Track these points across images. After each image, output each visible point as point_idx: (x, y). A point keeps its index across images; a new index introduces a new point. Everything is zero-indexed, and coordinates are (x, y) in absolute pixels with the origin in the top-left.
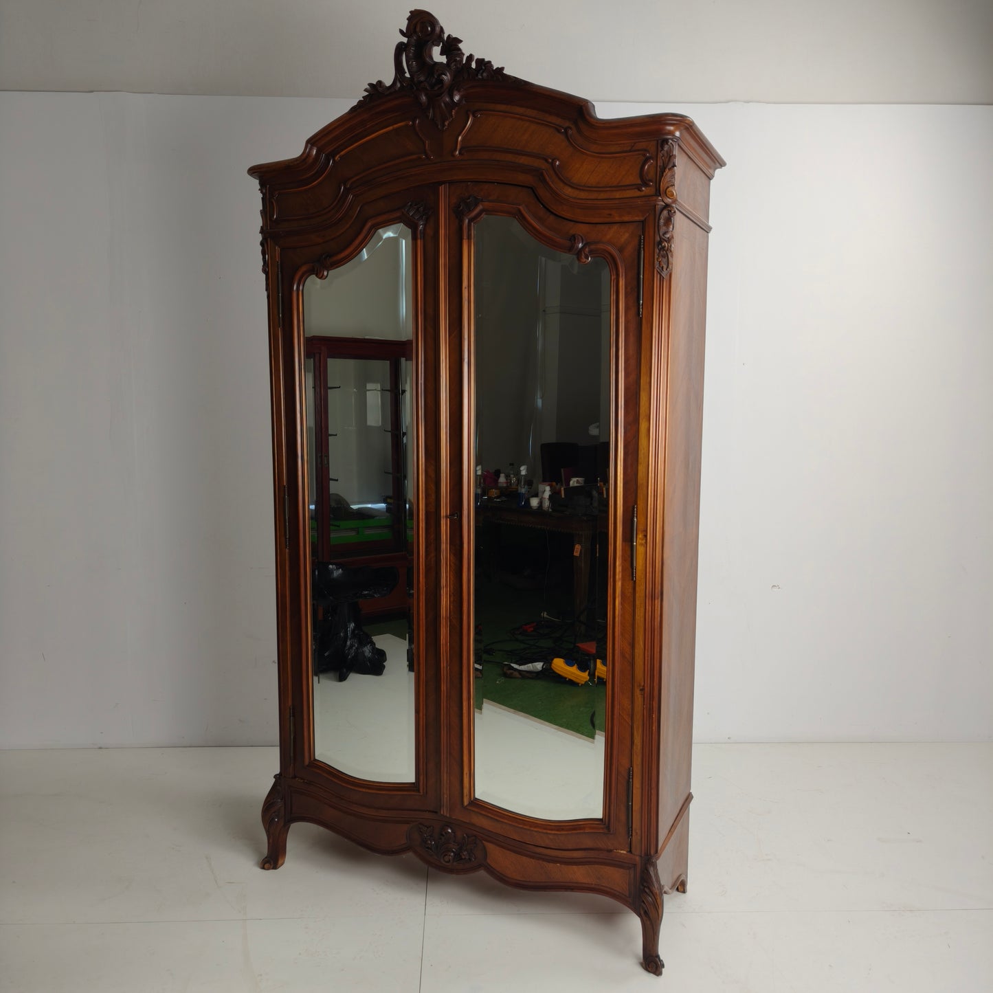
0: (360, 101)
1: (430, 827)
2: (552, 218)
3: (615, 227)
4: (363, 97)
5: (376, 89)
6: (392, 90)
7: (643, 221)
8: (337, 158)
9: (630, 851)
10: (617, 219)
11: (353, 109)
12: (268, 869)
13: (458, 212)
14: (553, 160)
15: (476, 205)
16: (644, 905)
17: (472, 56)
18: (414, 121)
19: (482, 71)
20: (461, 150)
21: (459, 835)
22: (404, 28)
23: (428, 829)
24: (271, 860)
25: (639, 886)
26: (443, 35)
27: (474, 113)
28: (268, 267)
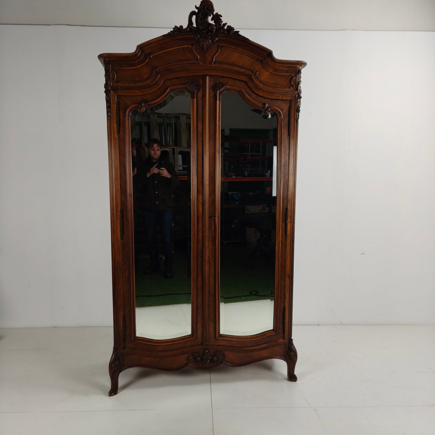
0: (169, 33)
1: (198, 352)
2: (254, 95)
3: (279, 102)
4: (171, 31)
5: (178, 30)
6: (186, 31)
7: (290, 100)
8: (151, 56)
9: (284, 339)
10: (281, 98)
11: (164, 36)
13: (214, 88)
14: (256, 72)
15: (223, 86)
16: (290, 357)
17: (226, 24)
18: (192, 46)
19: (230, 31)
20: (215, 62)
21: (212, 352)
22: (198, 6)
23: (197, 353)
24: (114, 391)
25: (288, 351)
26: (214, 12)
27: (221, 47)
28: (111, 104)
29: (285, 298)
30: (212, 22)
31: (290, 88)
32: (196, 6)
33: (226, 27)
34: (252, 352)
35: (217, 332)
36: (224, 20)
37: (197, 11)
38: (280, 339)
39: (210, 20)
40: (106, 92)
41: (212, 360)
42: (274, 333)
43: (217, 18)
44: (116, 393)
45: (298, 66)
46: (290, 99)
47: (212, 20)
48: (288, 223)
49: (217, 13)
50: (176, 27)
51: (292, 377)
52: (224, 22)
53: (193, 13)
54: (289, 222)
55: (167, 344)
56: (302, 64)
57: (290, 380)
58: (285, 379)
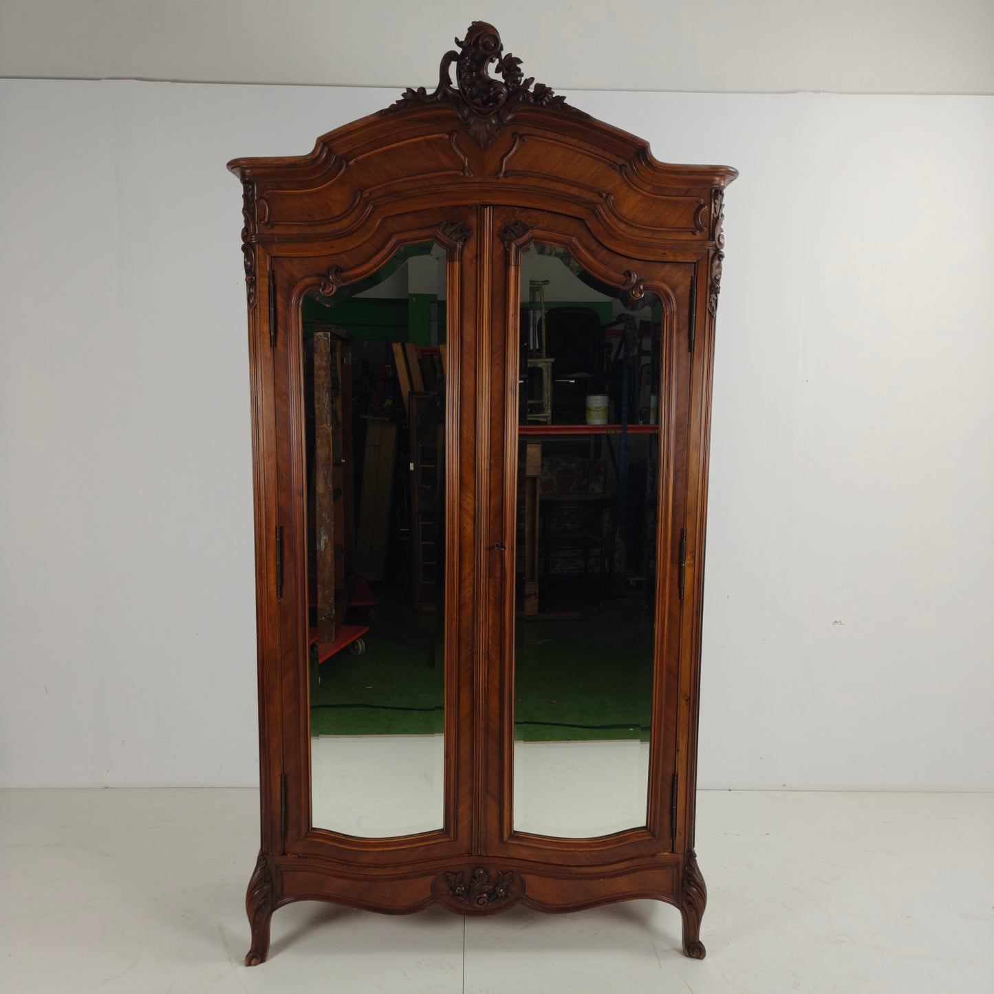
0: (393, 105)
1: (459, 873)
2: (604, 252)
3: (667, 267)
4: (397, 101)
5: (414, 98)
6: (434, 99)
7: (695, 263)
8: (351, 163)
9: (673, 851)
10: (671, 258)
11: (382, 113)
12: (256, 964)
13: (505, 235)
14: (608, 195)
15: (526, 231)
16: (688, 897)
17: (533, 79)
18: (450, 134)
19: (542, 96)
20: (505, 173)
21: (493, 873)
22: (462, 39)
23: (457, 875)
24: (258, 953)
25: (682, 881)
26: (502, 52)
27: (522, 136)
28: (255, 276)
29: (677, 750)
30: (499, 77)
31: (694, 234)
32: (457, 40)
33: (531, 90)
34: (592, 880)
35: (506, 826)
36: (527, 71)
37: (459, 50)
38: (664, 852)
39: (492, 71)
40: (244, 248)
41: (493, 894)
42: (648, 836)
43: (510, 66)
44: (263, 960)
45: (717, 178)
46: (695, 261)
47: (497, 71)
48: (686, 567)
49: (509, 55)
50: (409, 90)
51: (693, 948)
52: (526, 76)
53: (450, 57)
54: (689, 565)
55: (385, 849)
56: (727, 173)
57: (687, 953)
58: (676, 949)
